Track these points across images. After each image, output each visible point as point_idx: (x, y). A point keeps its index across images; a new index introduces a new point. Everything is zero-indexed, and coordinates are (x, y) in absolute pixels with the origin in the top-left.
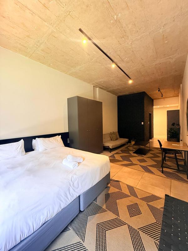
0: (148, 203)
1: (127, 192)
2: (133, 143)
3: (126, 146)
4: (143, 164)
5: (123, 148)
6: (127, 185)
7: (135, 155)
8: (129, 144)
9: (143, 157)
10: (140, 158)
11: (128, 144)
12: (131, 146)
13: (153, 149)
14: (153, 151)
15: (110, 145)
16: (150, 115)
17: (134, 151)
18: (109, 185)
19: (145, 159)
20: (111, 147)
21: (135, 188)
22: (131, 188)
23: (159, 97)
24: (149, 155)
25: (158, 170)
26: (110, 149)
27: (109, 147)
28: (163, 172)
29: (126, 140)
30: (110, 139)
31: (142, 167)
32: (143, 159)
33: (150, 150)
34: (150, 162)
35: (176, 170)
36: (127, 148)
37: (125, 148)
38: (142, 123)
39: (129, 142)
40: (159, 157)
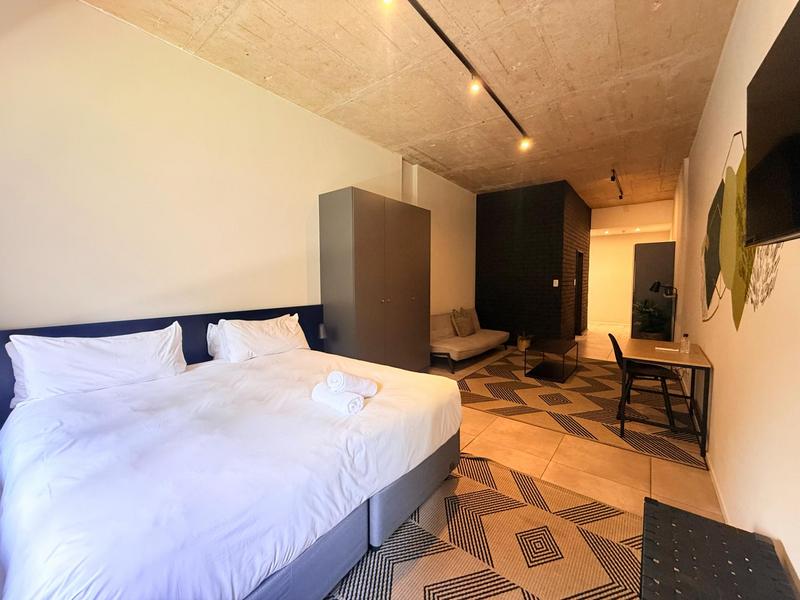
0: (583, 527)
1: (513, 492)
2: (523, 345)
3: (501, 355)
4: (557, 409)
5: (491, 361)
6: (513, 472)
7: (532, 381)
8: (510, 348)
9: (559, 388)
10: (548, 390)
11: (506, 349)
12: (517, 355)
13: (586, 366)
14: (588, 370)
15: (453, 348)
16: (580, 256)
17: (527, 371)
18: (455, 472)
19: (564, 393)
20: (454, 357)
21: (539, 480)
22: (524, 482)
23: (612, 201)
24: (576, 382)
25: (608, 427)
26: (450, 363)
27: (448, 354)
28: (622, 434)
29: (503, 335)
30: (452, 329)
31: (557, 417)
32: (559, 396)
33: (578, 368)
34: (578, 405)
35: (664, 430)
36: (504, 359)
37: (499, 361)
38: (556, 283)
39: (512, 341)
40: (608, 388)
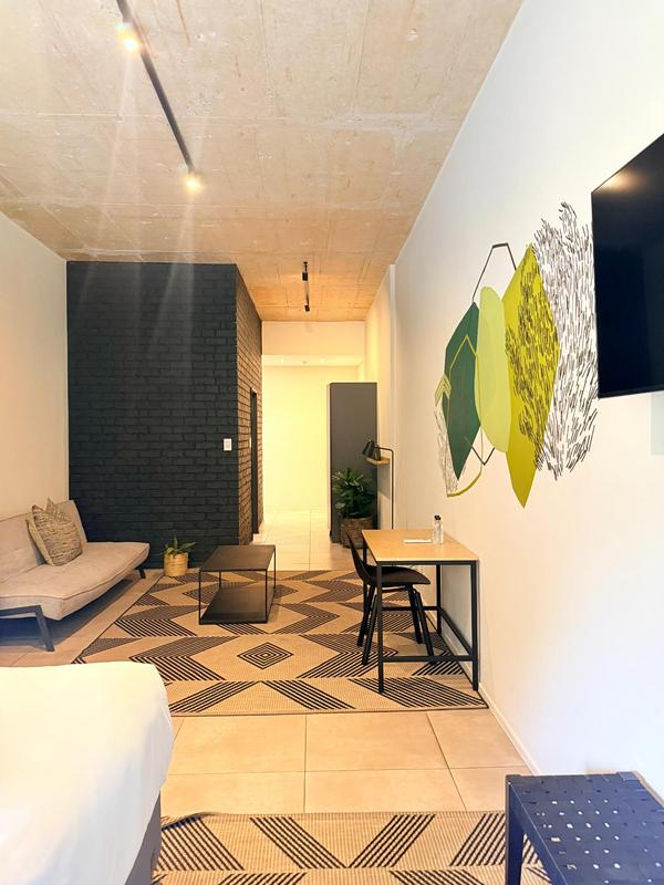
0: (398, 867)
2: (176, 564)
3: (136, 592)
4: (279, 672)
5: (123, 605)
6: (258, 821)
7: (214, 631)
8: (149, 573)
9: (262, 632)
10: (247, 642)
11: (143, 576)
12: (170, 586)
13: (287, 584)
14: (291, 591)
17: (200, 613)
18: (158, 872)
19: (275, 640)
20: (52, 611)
21: (303, 815)
22: (281, 830)
24: (284, 617)
25: (355, 681)
26: (47, 625)
28: (381, 687)
31: (281, 687)
32: (268, 646)
33: (279, 591)
34: (305, 656)
35: (422, 664)
36: (146, 599)
37: (137, 603)
39: (154, 561)
40: (331, 617)
